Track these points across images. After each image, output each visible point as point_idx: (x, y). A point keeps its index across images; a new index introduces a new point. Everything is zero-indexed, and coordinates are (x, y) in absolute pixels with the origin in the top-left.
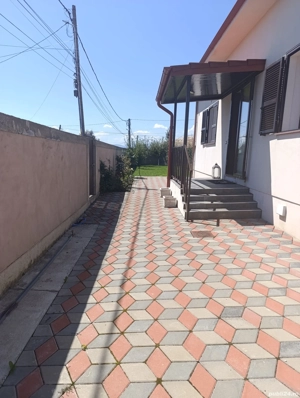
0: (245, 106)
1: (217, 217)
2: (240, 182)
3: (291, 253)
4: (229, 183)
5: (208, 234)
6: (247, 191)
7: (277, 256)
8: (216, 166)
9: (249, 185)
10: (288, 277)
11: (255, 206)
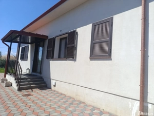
0: (41, 49)
1: (31, 88)
2: (38, 75)
3: (59, 96)
4: (34, 75)
5: (29, 95)
6: (42, 78)
7: (55, 98)
8: (28, 69)
9: (42, 75)
10: (60, 103)
11: (45, 83)
